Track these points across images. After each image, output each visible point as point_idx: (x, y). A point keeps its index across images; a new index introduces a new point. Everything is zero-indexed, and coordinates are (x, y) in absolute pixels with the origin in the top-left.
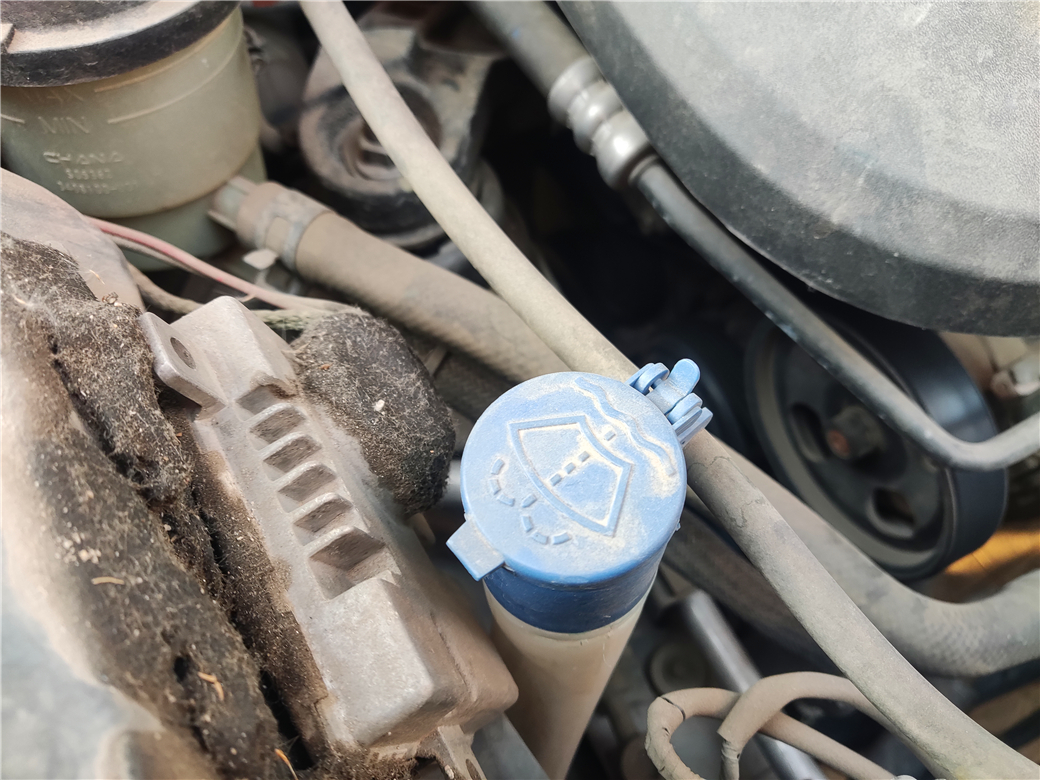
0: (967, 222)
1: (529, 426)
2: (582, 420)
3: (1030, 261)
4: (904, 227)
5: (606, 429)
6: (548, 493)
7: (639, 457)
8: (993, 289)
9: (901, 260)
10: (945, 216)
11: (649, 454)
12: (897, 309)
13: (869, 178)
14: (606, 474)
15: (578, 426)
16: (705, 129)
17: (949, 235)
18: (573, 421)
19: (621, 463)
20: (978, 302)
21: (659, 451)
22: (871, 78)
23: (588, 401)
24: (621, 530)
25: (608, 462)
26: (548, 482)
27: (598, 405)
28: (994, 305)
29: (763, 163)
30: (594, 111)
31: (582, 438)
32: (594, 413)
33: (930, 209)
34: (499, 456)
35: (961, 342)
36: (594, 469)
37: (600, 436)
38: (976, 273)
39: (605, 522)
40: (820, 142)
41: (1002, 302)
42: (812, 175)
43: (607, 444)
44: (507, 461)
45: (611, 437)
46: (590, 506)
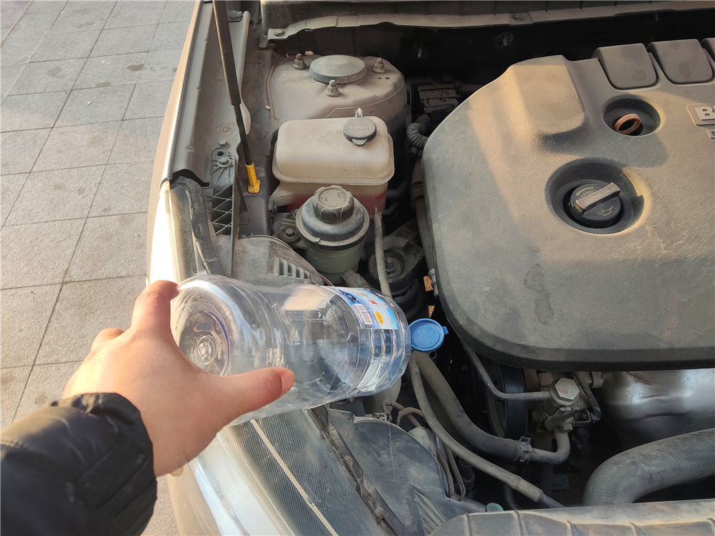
13: (467, 317)
22: (474, 298)
33: (476, 327)
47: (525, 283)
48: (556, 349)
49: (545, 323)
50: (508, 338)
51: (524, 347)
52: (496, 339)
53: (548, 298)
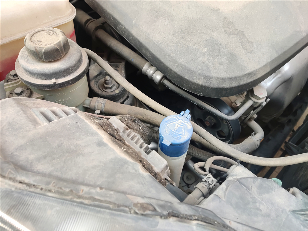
0: (220, 80)
1: (168, 124)
2: (175, 121)
3: (231, 84)
4: (211, 83)
5: (179, 122)
6: (174, 132)
7: (185, 124)
8: (227, 89)
9: (212, 88)
10: (217, 80)
11: (186, 124)
12: (213, 96)
13: (204, 77)
14: (181, 128)
15: (175, 122)
16: (176, 73)
17: (218, 83)
18: (174, 122)
19: (183, 126)
20: (225, 92)
21: (188, 123)
22: (200, 61)
23: (175, 118)
24: (186, 135)
25: (181, 126)
26: (173, 131)
27: (177, 119)
28: (227, 92)
29: (187, 77)
30: (151, 72)
31: (176, 124)
32: (177, 120)
33: (214, 79)
34: (165, 129)
35: (224, 99)
36: (179, 127)
37: (179, 123)
38: (223, 88)
39: (183, 134)
40: (195, 72)
41: (228, 91)
42: (195, 78)
43: (180, 124)
44: (167, 129)
45: (180, 123)
46: (181, 132)
47: (226, 33)
48: (265, 65)
49: (251, 52)
50: (238, 74)
51: (249, 74)
52: (231, 79)
53: (244, 35)
